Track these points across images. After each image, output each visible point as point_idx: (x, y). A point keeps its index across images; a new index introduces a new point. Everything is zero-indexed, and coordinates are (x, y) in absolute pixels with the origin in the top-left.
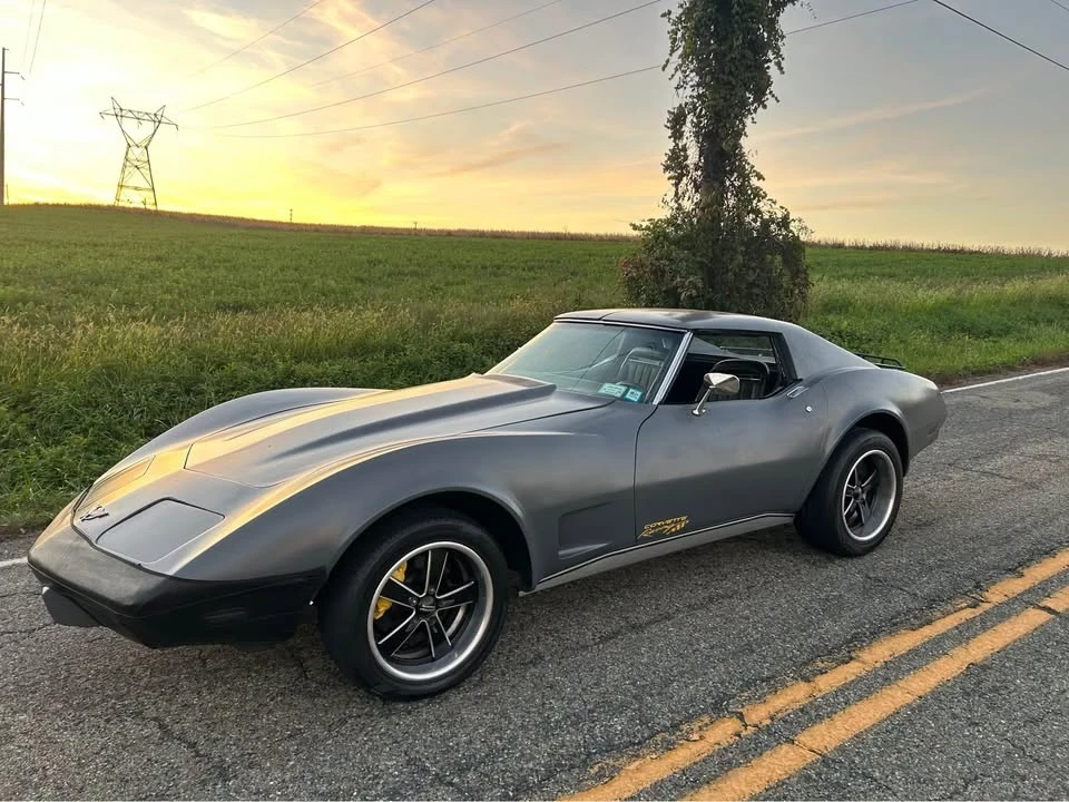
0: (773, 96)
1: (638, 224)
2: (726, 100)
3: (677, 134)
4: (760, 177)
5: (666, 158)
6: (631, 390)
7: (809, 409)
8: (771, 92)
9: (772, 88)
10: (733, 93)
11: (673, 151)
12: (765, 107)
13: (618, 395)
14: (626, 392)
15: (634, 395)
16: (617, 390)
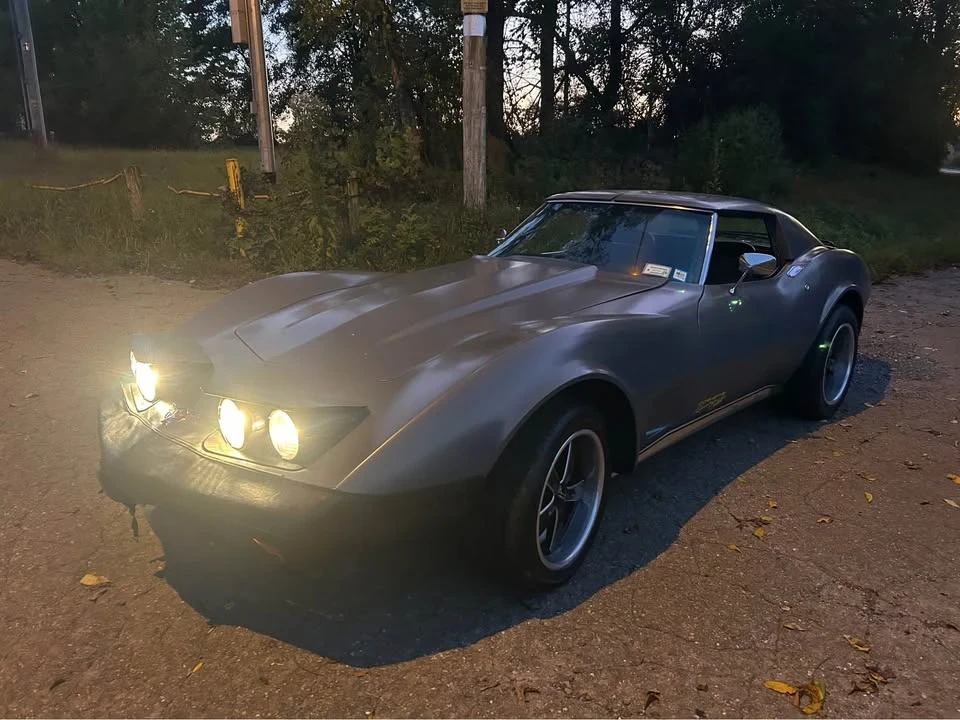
6: (676, 271)
7: (806, 287)
13: (665, 276)
14: (672, 273)
15: (681, 275)
16: (662, 271)
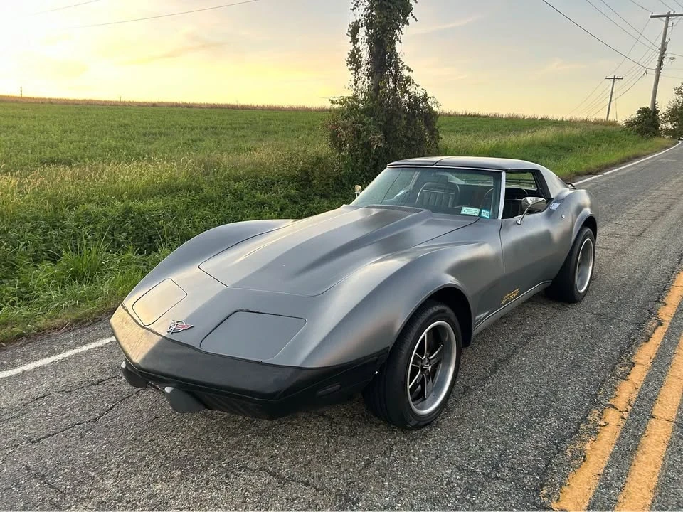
0: (414, 17)
1: (334, 100)
2: (387, 19)
3: (355, 41)
4: (409, 69)
5: (348, 56)
7: (563, 216)
8: (412, 15)
9: (413, 12)
10: (391, 14)
11: (353, 52)
12: (408, 24)
13: (476, 215)
14: (480, 213)
15: (486, 214)
16: (474, 211)
